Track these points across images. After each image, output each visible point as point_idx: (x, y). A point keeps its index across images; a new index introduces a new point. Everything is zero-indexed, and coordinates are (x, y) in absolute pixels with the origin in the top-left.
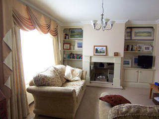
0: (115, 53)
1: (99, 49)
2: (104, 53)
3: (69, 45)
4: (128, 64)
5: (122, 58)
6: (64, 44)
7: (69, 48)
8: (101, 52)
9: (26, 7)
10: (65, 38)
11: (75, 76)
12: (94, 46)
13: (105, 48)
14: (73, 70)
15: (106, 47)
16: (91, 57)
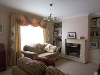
0: (81, 37)
1: (71, 34)
2: (74, 37)
3: (56, 33)
4: (95, 46)
5: (86, 41)
6: (54, 32)
7: (56, 34)
8: (72, 37)
9: (24, 16)
10: (55, 29)
11: (51, 50)
12: (68, 33)
13: (74, 33)
14: (51, 46)
15: (76, 33)
16: (66, 40)
